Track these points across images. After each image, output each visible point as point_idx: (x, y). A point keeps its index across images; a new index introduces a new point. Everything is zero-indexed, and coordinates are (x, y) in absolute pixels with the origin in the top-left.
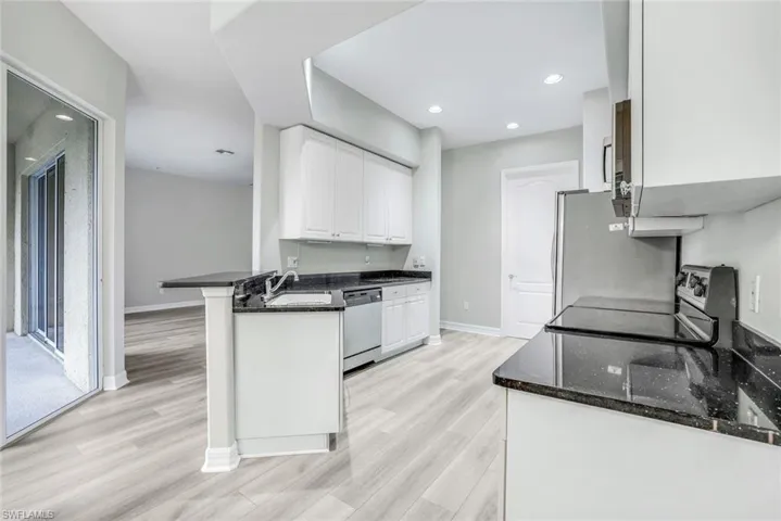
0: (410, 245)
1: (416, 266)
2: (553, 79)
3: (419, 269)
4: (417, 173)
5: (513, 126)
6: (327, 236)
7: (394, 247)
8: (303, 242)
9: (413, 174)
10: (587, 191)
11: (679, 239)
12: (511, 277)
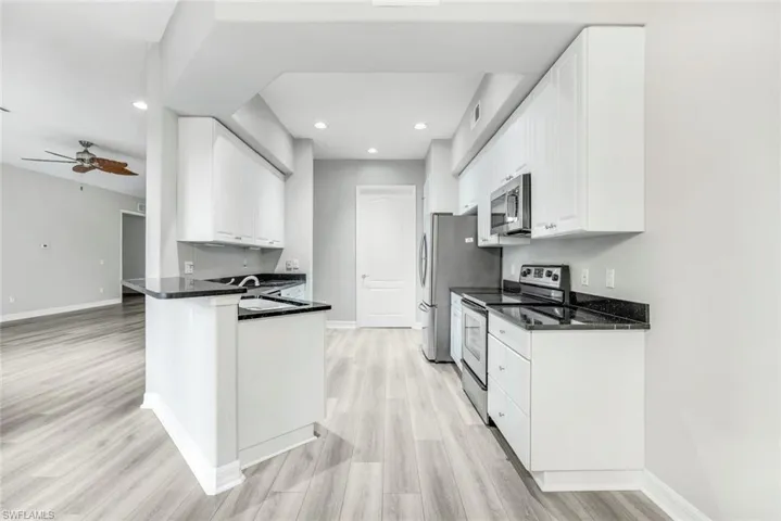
0: (282, 249)
1: (288, 269)
2: (420, 126)
3: (292, 272)
4: (290, 180)
5: (372, 151)
6: (230, 239)
7: (264, 251)
8: (202, 246)
9: (285, 181)
10: (451, 214)
11: (501, 248)
12: (364, 277)
